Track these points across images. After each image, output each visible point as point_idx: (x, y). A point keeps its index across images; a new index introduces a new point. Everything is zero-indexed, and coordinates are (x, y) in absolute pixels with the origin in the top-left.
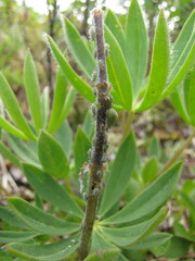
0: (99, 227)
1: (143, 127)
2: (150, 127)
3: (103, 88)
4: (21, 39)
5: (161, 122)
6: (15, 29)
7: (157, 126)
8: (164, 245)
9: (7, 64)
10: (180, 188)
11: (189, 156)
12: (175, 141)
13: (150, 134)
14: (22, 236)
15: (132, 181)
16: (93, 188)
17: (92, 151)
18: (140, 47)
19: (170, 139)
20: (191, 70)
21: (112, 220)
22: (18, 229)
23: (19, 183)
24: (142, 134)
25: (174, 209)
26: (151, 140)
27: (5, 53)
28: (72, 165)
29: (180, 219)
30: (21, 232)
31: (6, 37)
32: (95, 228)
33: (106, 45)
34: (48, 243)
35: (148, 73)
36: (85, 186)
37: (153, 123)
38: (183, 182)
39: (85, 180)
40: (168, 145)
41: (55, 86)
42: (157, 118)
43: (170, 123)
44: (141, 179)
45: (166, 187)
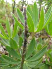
0: (26, 62)
1: (38, 34)
2: (40, 35)
3: (26, 27)
4: (5, 11)
5: (43, 33)
6: (4, 8)
7: (42, 34)
8: (43, 67)
9: (2, 18)
10: (48, 51)
11: (50, 42)
12: (46, 38)
13: (40, 36)
14: (5, 64)
15: (35, 49)
16: (23, 53)
17: (23, 43)
18: (37, 15)
19: (45, 38)
20: (50, 22)
21: (29, 60)
22: (4, 63)
23: (5, 49)
24: (37, 36)
25: (46, 56)
26: (40, 38)
27: (1, 15)
28: (18, 46)
29: (47, 59)
30: (5, 63)
31: (1, 11)
32: (24, 62)
33: (27, 16)
34: (12, 66)
35: (39, 21)
36: (21, 53)
37: (41, 33)
38: (48, 49)
39: (21, 51)
40: (44, 39)
41: (14, 24)
42: (42, 32)
43: (45, 33)
44: (37, 49)
45: (43, 52)
